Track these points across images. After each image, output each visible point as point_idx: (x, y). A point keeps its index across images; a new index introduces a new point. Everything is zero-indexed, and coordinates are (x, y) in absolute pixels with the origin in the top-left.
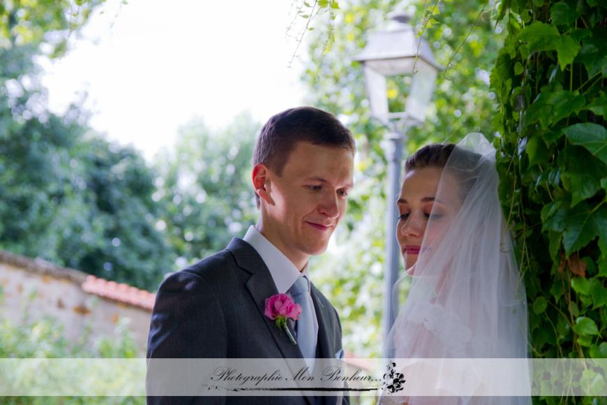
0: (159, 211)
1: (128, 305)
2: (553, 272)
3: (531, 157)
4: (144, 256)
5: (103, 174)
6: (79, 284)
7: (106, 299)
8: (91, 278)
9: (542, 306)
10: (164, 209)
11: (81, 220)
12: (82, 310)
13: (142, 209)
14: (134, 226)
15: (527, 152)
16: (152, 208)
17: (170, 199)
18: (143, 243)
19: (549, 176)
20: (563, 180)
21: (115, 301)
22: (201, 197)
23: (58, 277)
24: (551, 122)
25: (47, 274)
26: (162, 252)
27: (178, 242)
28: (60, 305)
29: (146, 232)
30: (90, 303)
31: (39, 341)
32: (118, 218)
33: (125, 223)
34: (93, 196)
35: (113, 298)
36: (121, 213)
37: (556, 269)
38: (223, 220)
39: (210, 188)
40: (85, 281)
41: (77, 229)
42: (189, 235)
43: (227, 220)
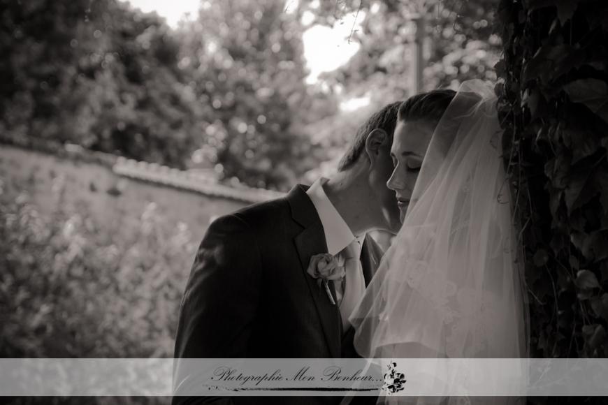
0: (186, 78)
1: (159, 185)
2: (553, 227)
3: (532, 110)
4: (176, 125)
5: (129, 44)
6: (109, 167)
7: (138, 180)
8: (121, 159)
9: (542, 259)
10: (191, 76)
11: (111, 95)
12: (114, 193)
13: (169, 78)
14: (163, 96)
15: (529, 106)
16: (180, 77)
17: (196, 65)
18: (173, 113)
19: (549, 131)
20: (563, 137)
21: (147, 182)
22: (228, 63)
23: (89, 162)
24: (551, 77)
25: (77, 159)
26: (192, 119)
27: (207, 109)
28: (93, 188)
29: (175, 101)
30: (122, 185)
31: (73, 234)
32: (147, 90)
33: (154, 94)
34: (121, 68)
35: (144, 178)
36: (149, 83)
37: (557, 224)
38: (251, 86)
39: (236, 53)
40: (115, 163)
41: (108, 105)
42: (217, 103)
43: (255, 85)
